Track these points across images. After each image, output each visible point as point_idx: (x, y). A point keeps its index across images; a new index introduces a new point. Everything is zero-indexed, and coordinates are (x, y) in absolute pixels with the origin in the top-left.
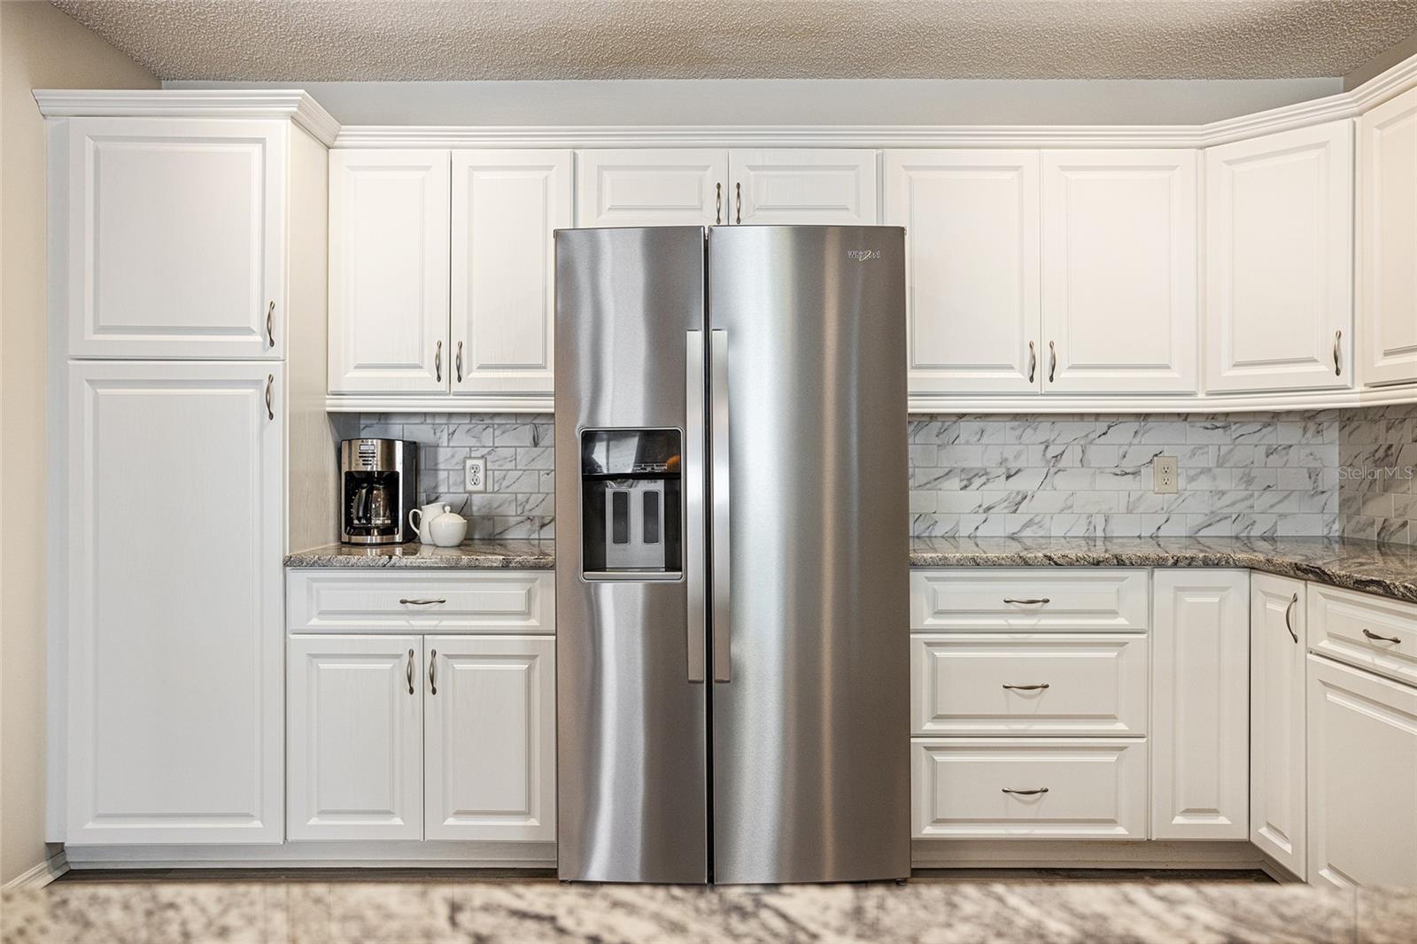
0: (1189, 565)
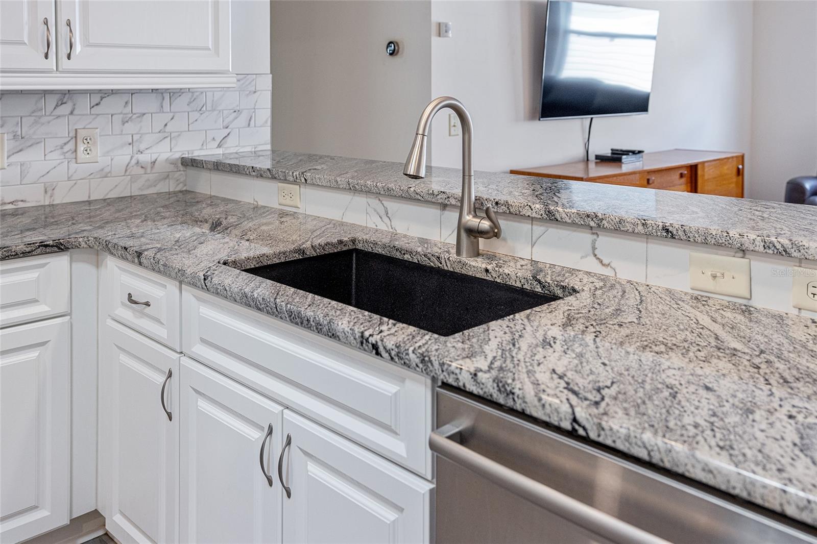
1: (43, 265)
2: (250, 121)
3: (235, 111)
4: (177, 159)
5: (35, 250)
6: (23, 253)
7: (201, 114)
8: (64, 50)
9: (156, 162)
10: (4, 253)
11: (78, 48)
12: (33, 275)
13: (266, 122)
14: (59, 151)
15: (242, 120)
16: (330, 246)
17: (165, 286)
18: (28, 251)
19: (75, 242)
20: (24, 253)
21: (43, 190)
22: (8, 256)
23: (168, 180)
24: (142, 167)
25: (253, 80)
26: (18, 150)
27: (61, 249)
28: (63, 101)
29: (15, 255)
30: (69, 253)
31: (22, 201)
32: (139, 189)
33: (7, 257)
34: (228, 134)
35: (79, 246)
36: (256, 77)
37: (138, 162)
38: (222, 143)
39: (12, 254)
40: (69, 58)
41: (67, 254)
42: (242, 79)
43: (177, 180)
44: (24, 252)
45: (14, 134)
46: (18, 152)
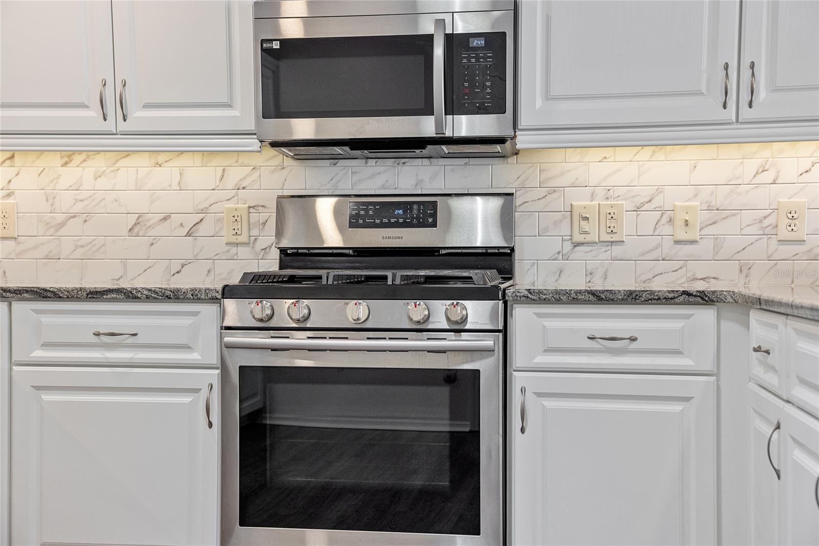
1: (688, 317)
5: (677, 297)
6: (665, 298)
8: (745, 97)
10: (648, 296)
11: (762, 94)
12: (677, 325)
14: (759, 225)
17: (776, 327)
18: (670, 297)
19: (720, 295)
20: (667, 299)
21: (738, 268)
22: (651, 300)
26: (711, 222)
27: (706, 301)
28: (764, 168)
29: (658, 299)
30: (716, 307)
31: (714, 278)
33: (649, 299)
35: (724, 300)
39: (655, 298)
40: (750, 106)
41: (713, 309)
44: (667, 297)
45: (709, 204)
46: (711, 224)
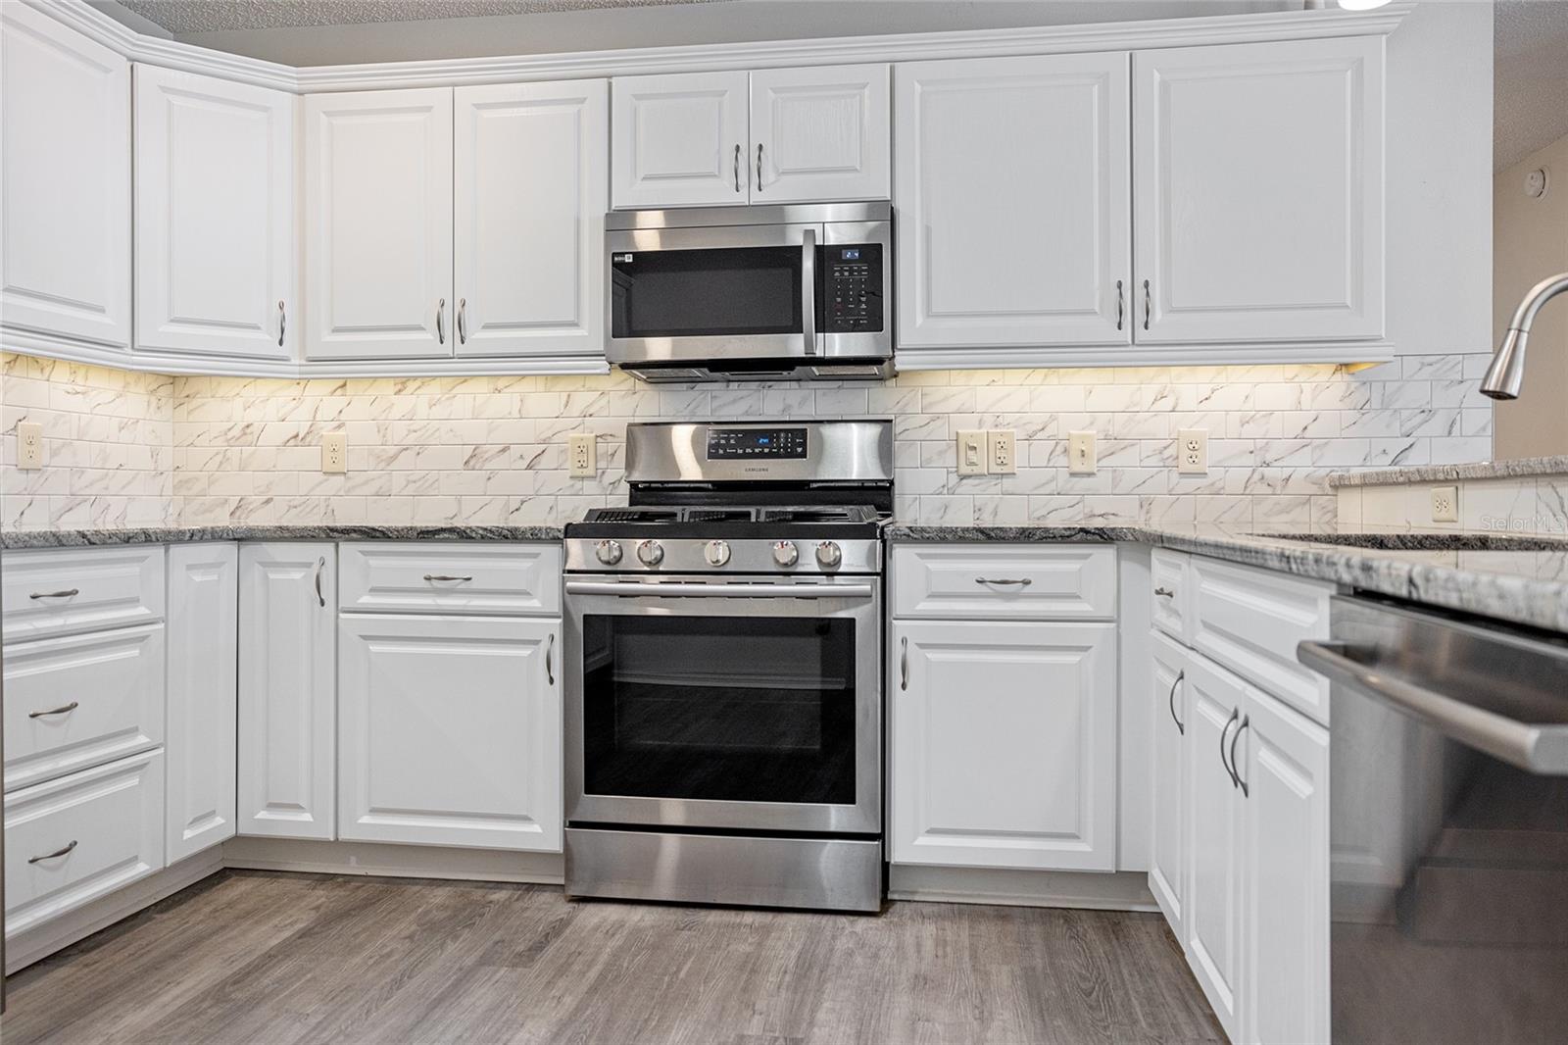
0: (202, 540)
2: (1451, 426)
3: (1423, 412)
4: (1323, 478)
5: (1074, 535)
7: (1363, 414)
8: (1140, 317)
9: (1290, 480)
10: (1042, 533)
11: (1157, 315)
13: (1484, 429)
14: (1159, 457)
15: (1438, 424)
16: (1433, 542)
17: (1179, 567)
18: (1066, 535)
19: (1120, 532)
20: (1063, 537)
21: (1138, 503)
22: (1046, 538)
23: (1308, 506)
24: (1269, 485)
25: (1459, 363)
26: (1109, 453)
27: (1105, 539)
28: (1163, 394)
29: (1053, 538)
30: (1115, 547)
31: (1113, 514)
32: (1265, 514)
33: (1044, 538)
34: (1411, 446)
35: (1124, 538)
36: (1464, 358)
37: (1263, 478)
38: (1397, 459)
39: (1050, 536)
40: (1146, 327)
41: (1112, 548)
42: (1436, 363)
43: (1324, 508)
44: (1063, 535)
45: (1106, 433)
46: (1109, 455)
